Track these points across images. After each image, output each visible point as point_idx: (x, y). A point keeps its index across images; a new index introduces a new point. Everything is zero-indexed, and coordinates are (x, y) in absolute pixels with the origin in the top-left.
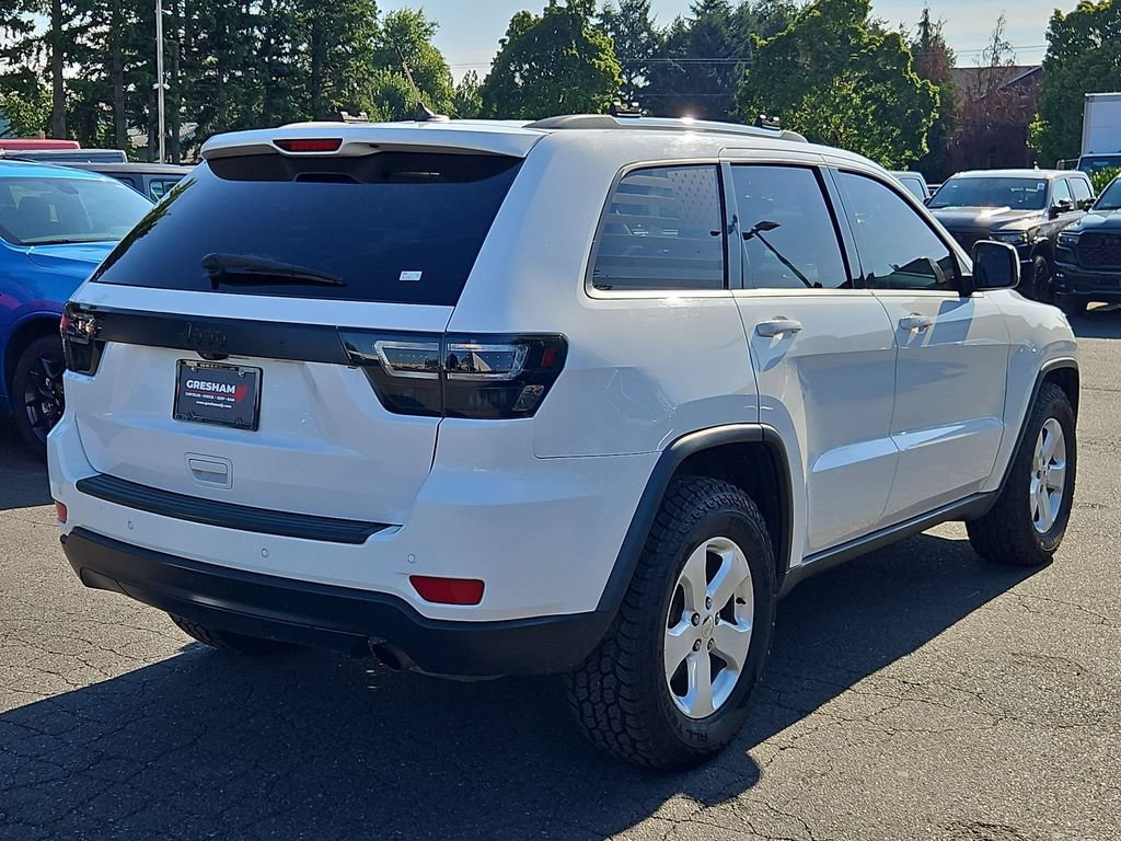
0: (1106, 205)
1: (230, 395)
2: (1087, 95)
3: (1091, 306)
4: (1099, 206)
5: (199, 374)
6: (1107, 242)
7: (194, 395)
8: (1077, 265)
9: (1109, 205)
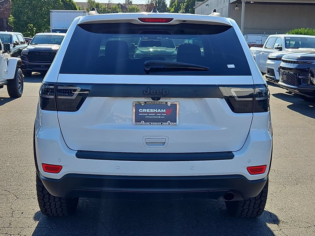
0: (33, 43)
1: (163, 113)
2: (50, 10)
3: (33, 73)
4: (31, 44)
5: (146, 106)
6: (36, 54)
7: (144, 114)
8: (28, 61)
9: (34, 43)
